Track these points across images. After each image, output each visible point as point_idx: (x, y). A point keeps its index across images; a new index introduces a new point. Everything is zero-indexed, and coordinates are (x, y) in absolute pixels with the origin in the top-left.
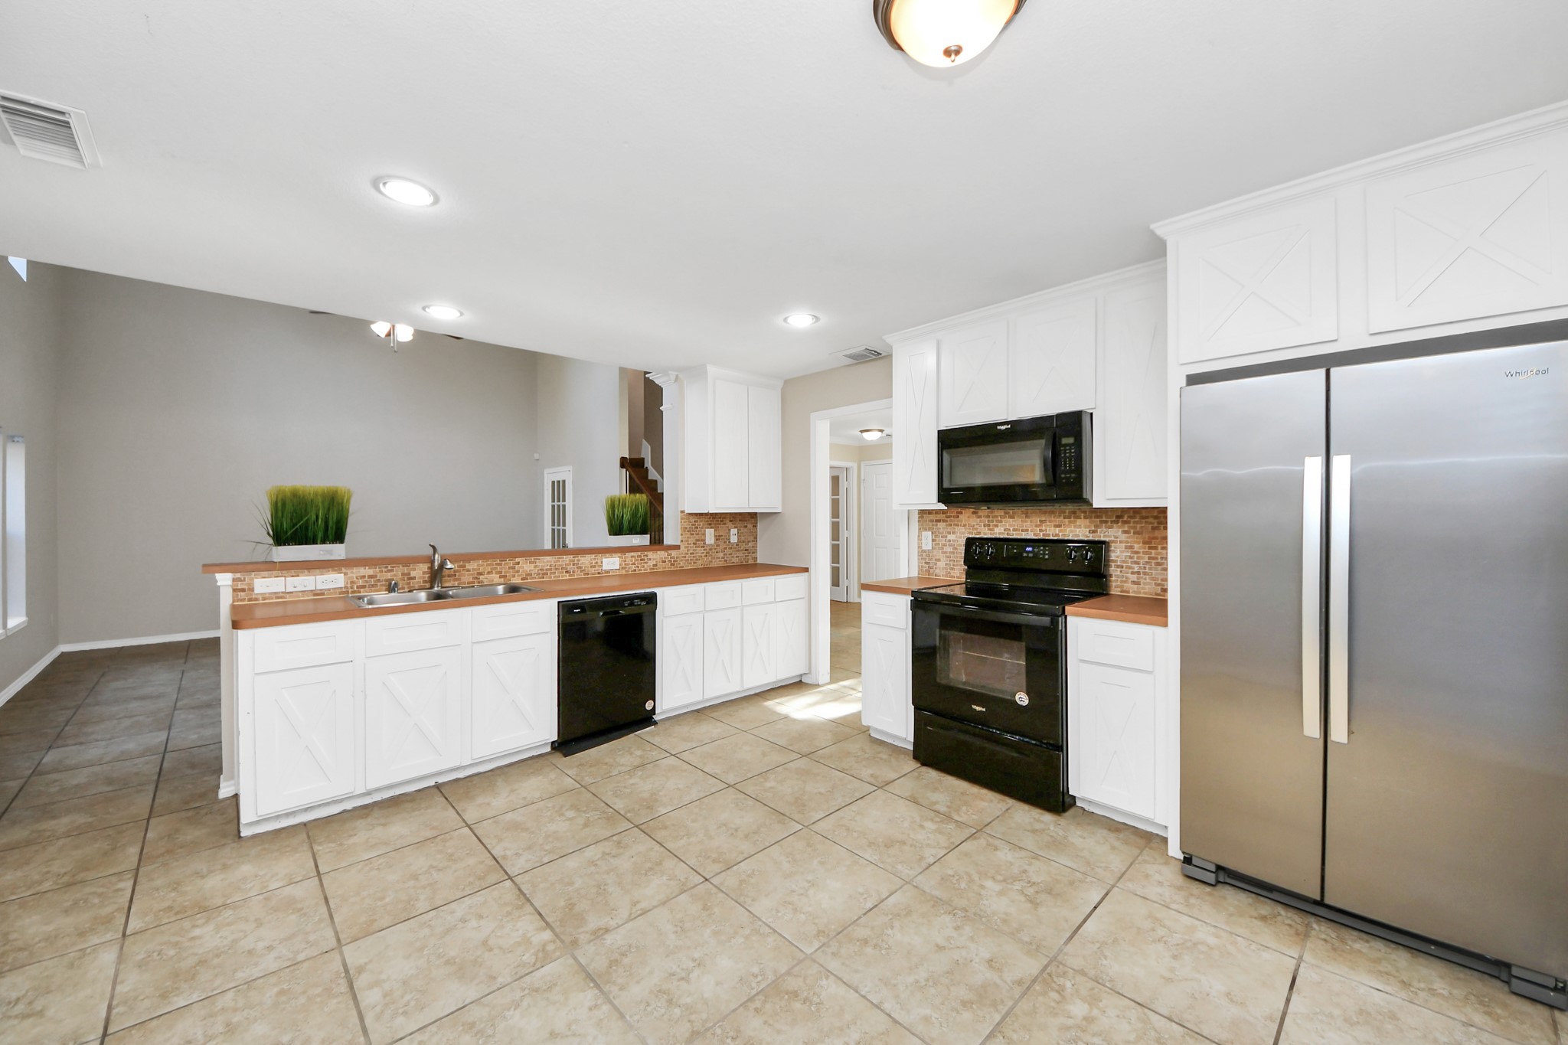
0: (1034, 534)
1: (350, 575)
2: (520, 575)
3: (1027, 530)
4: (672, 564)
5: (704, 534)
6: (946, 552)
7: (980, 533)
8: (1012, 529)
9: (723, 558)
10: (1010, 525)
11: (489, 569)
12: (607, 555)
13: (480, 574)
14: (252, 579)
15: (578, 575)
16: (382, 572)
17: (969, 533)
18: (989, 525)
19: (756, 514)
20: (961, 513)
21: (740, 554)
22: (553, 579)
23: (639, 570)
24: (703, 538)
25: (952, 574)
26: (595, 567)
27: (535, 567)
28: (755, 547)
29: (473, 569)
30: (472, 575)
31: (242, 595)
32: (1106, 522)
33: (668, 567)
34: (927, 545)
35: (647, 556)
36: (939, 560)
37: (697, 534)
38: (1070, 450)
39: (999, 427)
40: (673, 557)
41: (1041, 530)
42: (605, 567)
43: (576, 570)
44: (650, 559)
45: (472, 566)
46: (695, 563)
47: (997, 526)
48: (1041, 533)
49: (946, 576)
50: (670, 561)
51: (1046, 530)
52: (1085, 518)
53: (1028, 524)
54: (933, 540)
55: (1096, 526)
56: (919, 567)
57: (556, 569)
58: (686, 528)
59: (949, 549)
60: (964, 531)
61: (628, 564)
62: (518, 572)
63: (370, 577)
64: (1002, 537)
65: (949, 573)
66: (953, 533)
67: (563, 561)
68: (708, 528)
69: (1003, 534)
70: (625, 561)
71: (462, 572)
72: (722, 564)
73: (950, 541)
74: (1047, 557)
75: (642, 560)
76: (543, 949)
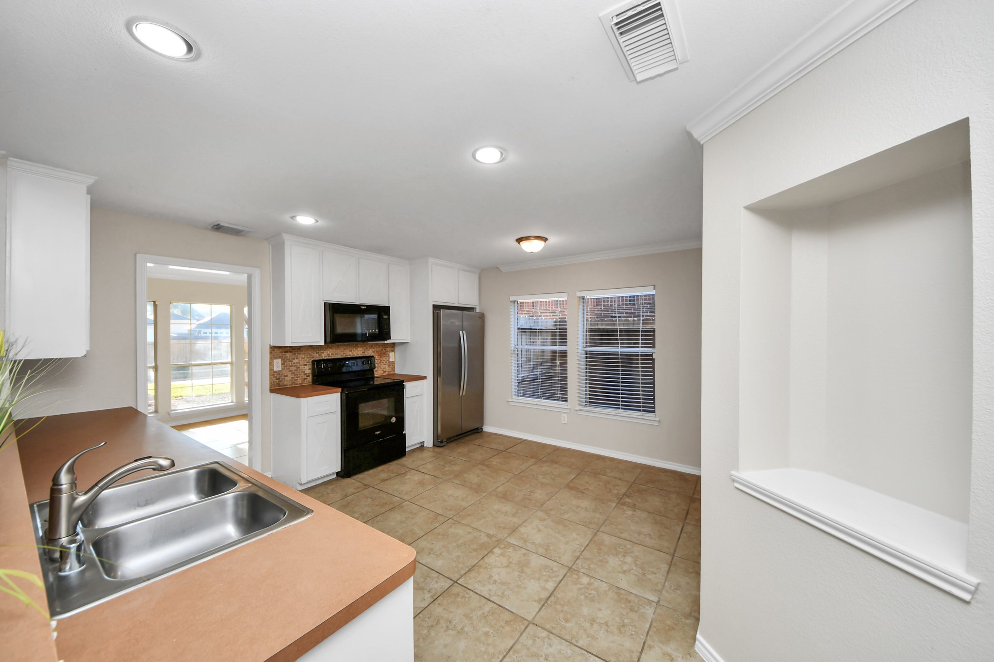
3: (338, 354)
6: (292, 371)
7: (314, 357)
8: (330, 354)
10: (330, 352)
18: (319, 353)
25: (296, 382)
32: (368, 348)
34: (278, 367)
36: (287, 376)
38: (386, 320)
39: (361, 307)
47: (323, 353)
48: (344, 355)
51: (346, 353)
52: (361, 347)
53: (338, 351)
54: (282, 364)
55: (365, 350)
59: (293, 368)
64: (326, 358)
65: (294, 382)
66: (297, 359)
69: (326, 356)
73: (294, 363)
76: (505, 547)
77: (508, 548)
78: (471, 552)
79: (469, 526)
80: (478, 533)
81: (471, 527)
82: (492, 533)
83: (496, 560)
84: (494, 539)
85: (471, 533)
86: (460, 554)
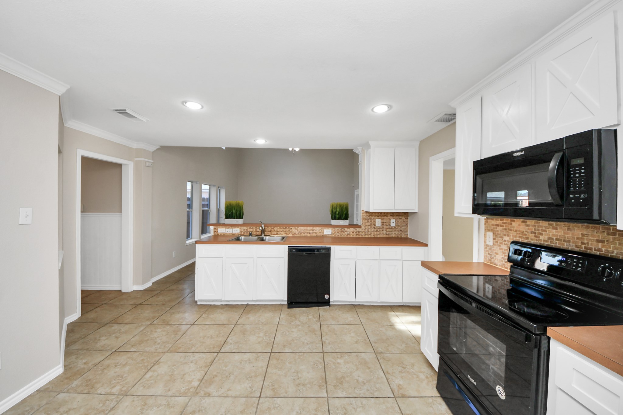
0: (576, 246)
1: (241, 229)
2: (292, 233)
4: (357, 234)
5: (375, 221)
6: (502, 249)
7: (527, 238)
8: (555, 238)
9: (385, 233)
11: (281, 230)
12: (326, 228)
13: (278, 232)
14: (218, 228)
15: (314, 235)
16: (249, 229)
17: (520, 237)
18: (535, 233)
19: (407, 213)
20: (514, 221)
21: (397, 232)
22: (304, 236)
23: (341, 235)
24: (374, 223)
25: (506, 266)
26: (321, 232)
27: (297, 231)
28: (406, 229)
29: (276, 230)
30: (276, 232)
31: (215, 232)
33: (355, 235)
34: (490, 242)
35: (345, 229)
36: (497, 254)
37: (371, 221)
38: (580, 170)
40: (357, 231)
41: (583, 243)
42: (325, 233)
43: (313, 233)
44: (346, 231)
45: (276, 229)
46: (369, 234)
47: (542, 234)
48: (583, 246)
49: (502, 266)
50: (356, 233)
51: (588, 244)
53: (569, 235)
54: (494, 239)
56: (484, 256)
57: (305, 232)
58: (365, 218)
59: (504, 247)
60: (515, 235)
61: (336, 233)
62: (291, 232)
63: (246, 230)
65: (504, 265)
66: (508, 236)
67: (308, 229)
68: (377, 218)
69: (547, 241)
70: (334, 231)
71: (273, 231)
72: (385, 236)
73: (505, 241)
74: (579, 269)
75: (342, 231)
76: (189, 389)
77: (186, 390)
78: (218, 373)
79: (235, 397)
80: (220, 393)
81: (232, 397)
82: (206, 399)
83: (195, 376)
84: (202, 393)
85: (228, 391)
86: (226, 368)
